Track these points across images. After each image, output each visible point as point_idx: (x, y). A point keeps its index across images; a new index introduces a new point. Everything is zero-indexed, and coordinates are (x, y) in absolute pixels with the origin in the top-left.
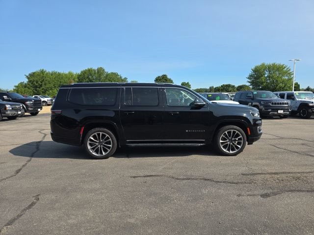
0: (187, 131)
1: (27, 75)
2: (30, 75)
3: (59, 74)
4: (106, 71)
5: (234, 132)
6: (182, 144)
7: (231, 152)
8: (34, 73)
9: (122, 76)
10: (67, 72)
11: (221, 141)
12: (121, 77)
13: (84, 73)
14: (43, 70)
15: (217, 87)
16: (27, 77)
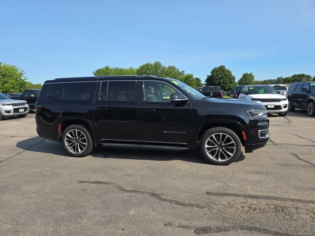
0: (165, 132)
1: (95, 72)
2: (96, 71)
3: (121, 70)
4: (163, 65)
5: (224, 136)
6: (160, 147)
7: (220, 160)
8: (100, 70)
9: (179, 69)
10: (128, 68)
11: (207, 146)
12: (178, 71)
13: (142, 68)
14: (107, 67)
15: (287, 78)
16: (94, 73)
